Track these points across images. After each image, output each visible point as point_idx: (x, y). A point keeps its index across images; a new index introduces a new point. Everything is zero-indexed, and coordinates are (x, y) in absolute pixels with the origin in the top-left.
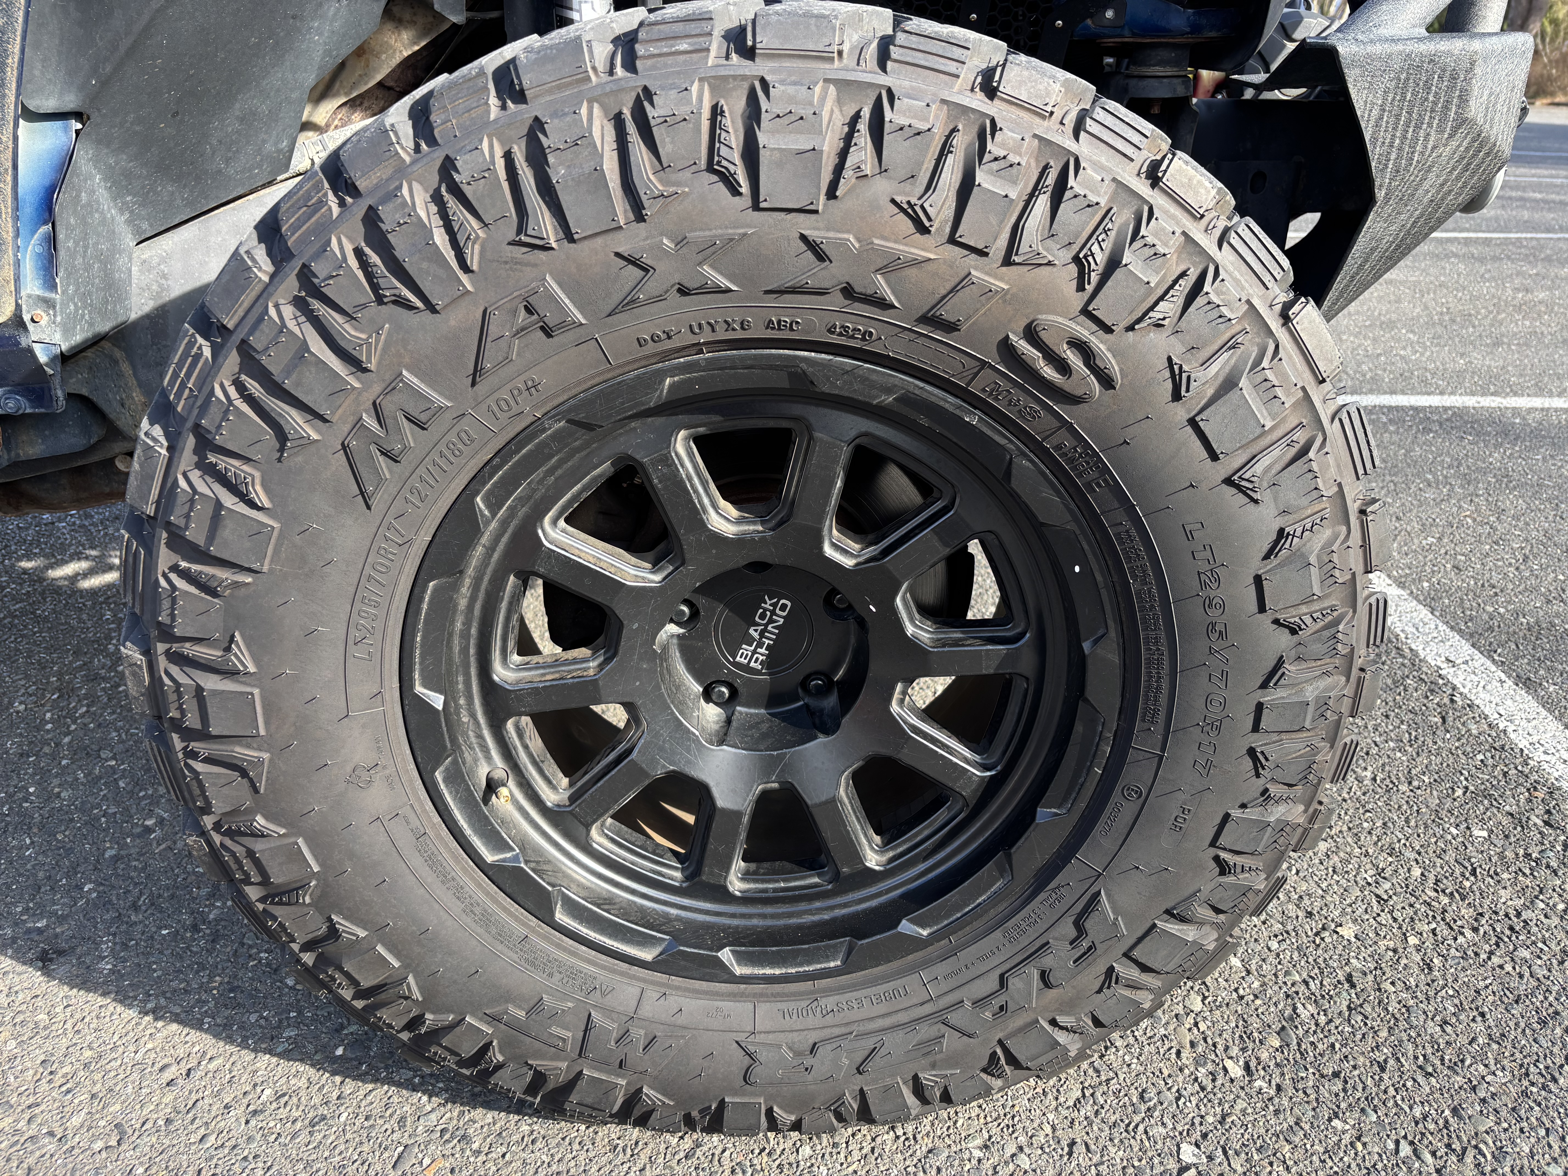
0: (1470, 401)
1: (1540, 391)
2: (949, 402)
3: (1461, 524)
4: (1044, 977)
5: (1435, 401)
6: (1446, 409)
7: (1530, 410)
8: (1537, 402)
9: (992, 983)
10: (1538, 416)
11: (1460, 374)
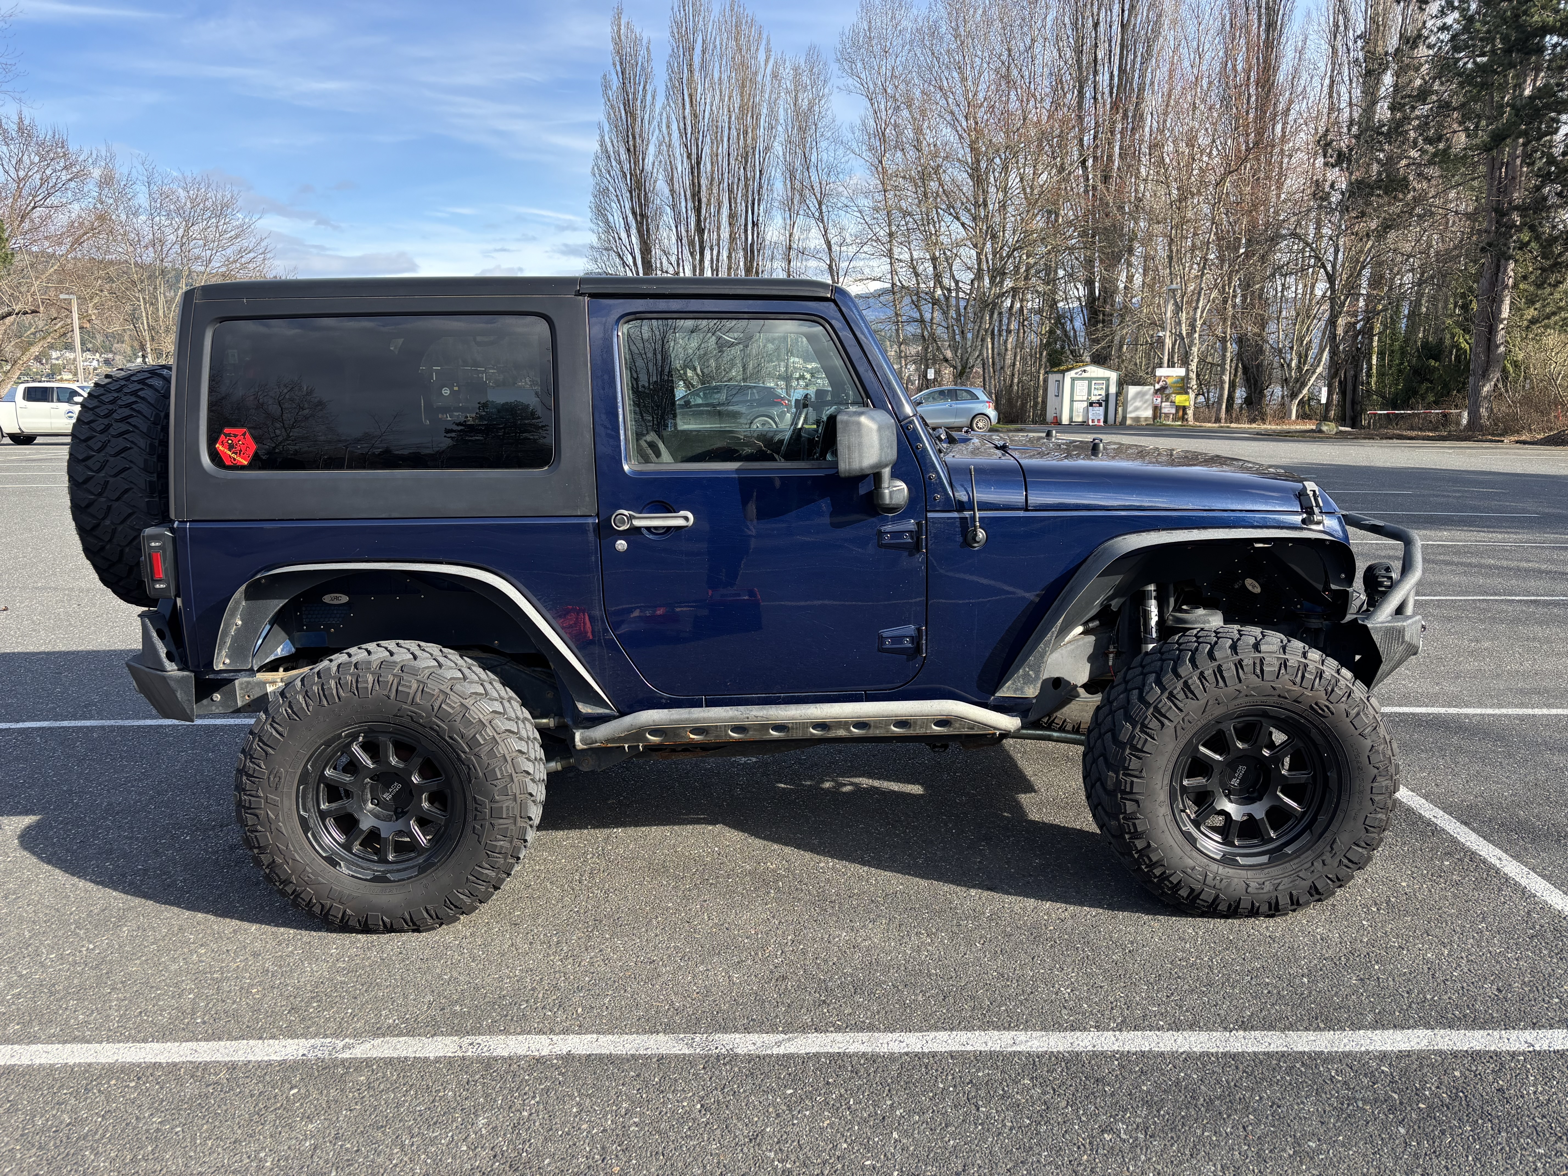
0: (1442, 710)
1: (1481, 705)
2: (1297, 717)
3: (1438, 768)
4: (1323, 861)
5: (1423, 710)
6: (1429, 714)
7: (1474, 715)
8: (1478, 711)
9: (1310, 864)
10: (1478, 718)
11: (1436, 695)
